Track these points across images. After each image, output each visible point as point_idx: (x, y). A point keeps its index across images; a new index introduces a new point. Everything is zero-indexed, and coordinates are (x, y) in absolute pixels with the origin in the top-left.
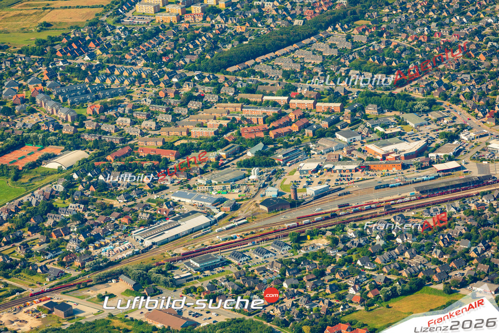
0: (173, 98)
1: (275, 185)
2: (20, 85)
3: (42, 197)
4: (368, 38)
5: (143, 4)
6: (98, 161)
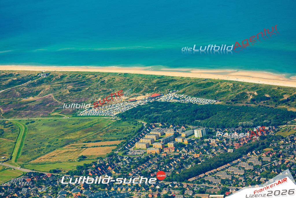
2: (67, 193)
4: (271, 159)
5: (139, 143)
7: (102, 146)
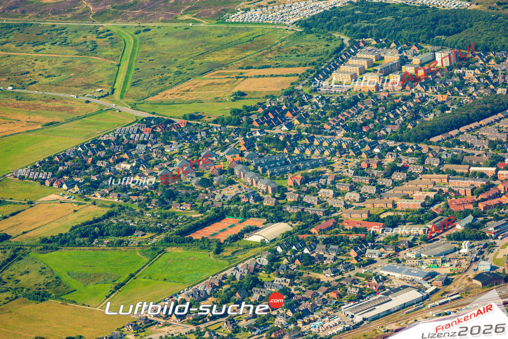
0: (376, 169)
1: (487, 259)
2: (217, 156)
3: (246, 271)
5: (339, 72)
6: (302, 233)
7: (272, 76)
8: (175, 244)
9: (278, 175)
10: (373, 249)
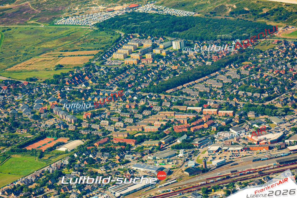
0: (134, 109)
1: (194, 160)
2: (44, 102)
3: (56, 168)
4: (250, 72)
5: (117, 53)
6: (89, 146)
7: (79, 55)
8: (16, 153)
9: (78, 113)
10: (129, 154)
